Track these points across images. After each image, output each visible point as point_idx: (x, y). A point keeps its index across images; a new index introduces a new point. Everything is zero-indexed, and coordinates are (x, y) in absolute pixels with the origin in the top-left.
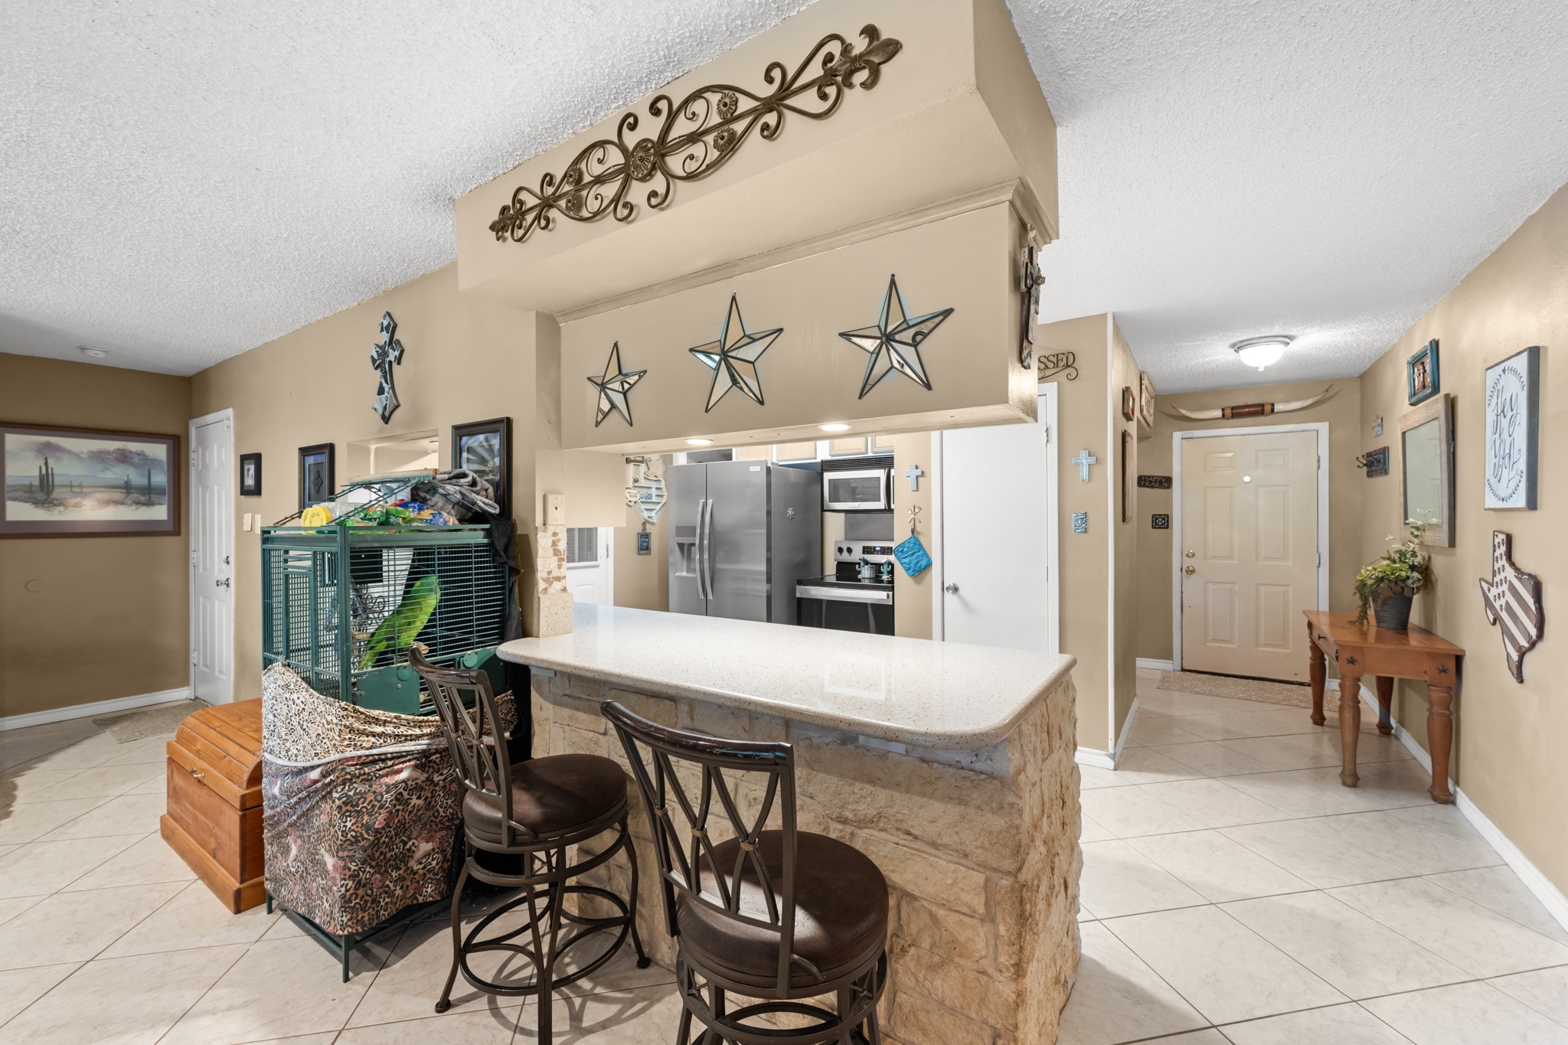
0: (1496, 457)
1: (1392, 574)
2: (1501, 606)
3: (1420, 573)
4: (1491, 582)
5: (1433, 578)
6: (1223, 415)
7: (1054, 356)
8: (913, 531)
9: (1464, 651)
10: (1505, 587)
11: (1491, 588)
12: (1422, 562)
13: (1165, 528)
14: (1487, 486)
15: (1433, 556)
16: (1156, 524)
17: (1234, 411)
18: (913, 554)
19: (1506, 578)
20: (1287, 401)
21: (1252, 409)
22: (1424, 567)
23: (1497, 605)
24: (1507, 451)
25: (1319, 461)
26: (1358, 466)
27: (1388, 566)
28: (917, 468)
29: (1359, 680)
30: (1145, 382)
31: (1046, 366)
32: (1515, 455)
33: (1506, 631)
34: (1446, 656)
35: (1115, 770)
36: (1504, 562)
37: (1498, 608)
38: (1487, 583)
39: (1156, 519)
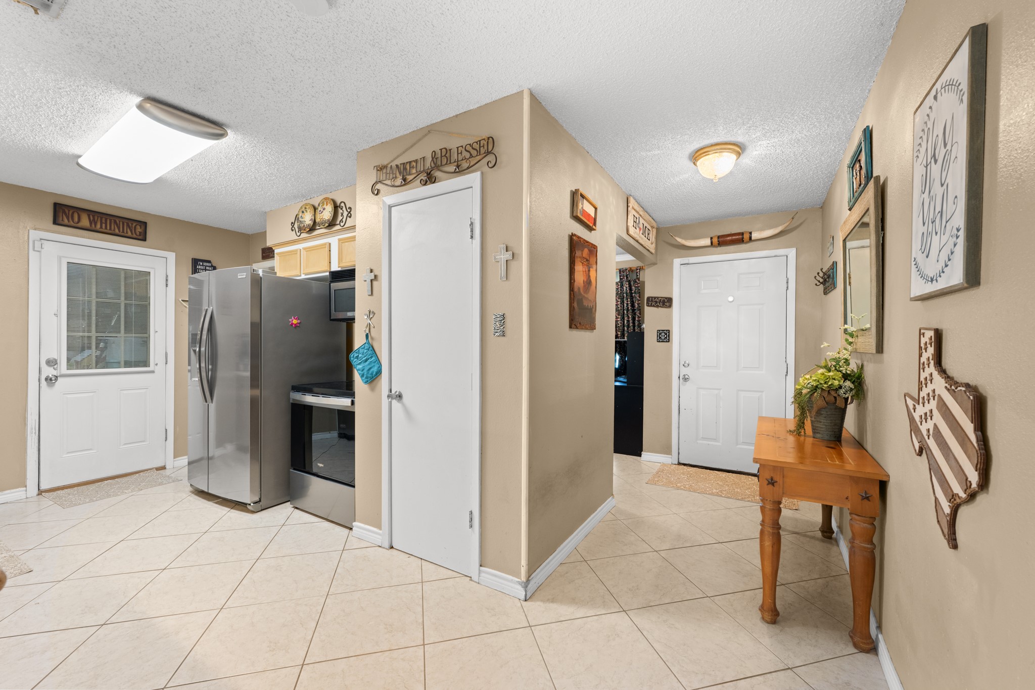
0: (924, 224)
1: (826, 383)
2: (928, 430)
3: (853, 383)
4: (917, 398)
5: (865, 388)
6: (712, 243)
7: (477, 142)
8: (367, 336)
9: (889, 476)
10: (933, 404)
11: (917, 405)
12: (855, 370)
13: (666, 342)
14: (914, 267)
15: (865, 363)
16: (660, 338)
17: (720, 240)
18: (366, 360)
19: (934, 391)
20: (762, 229)
21: (734, 237)
22: (857, 375)
23: (923, 428)
24: (938, 209)
25: (787, 283)
26: (816, 284)
27: (823, 374)
28: (371, 271)
29: (780, 503)
30: (632, 203)
31: (471, 155)
32: (949, 208)
33: (934, 468)
34: (869, 481)
35: (526, 601)
36: (932, 369)
37: (925, 433)
38: (912, 398)
39: (660, 334)
